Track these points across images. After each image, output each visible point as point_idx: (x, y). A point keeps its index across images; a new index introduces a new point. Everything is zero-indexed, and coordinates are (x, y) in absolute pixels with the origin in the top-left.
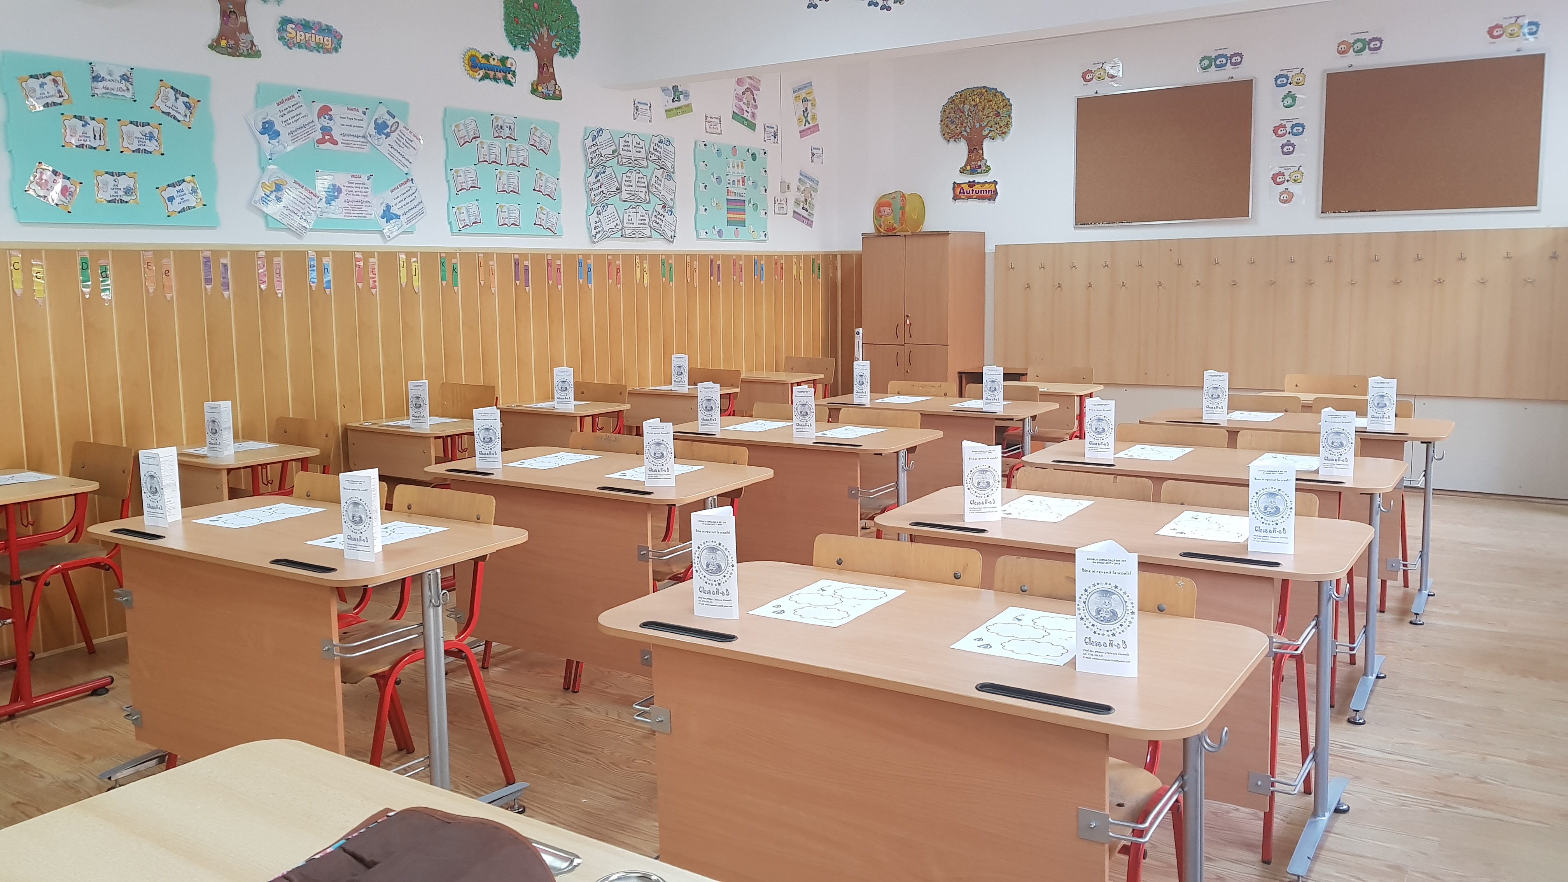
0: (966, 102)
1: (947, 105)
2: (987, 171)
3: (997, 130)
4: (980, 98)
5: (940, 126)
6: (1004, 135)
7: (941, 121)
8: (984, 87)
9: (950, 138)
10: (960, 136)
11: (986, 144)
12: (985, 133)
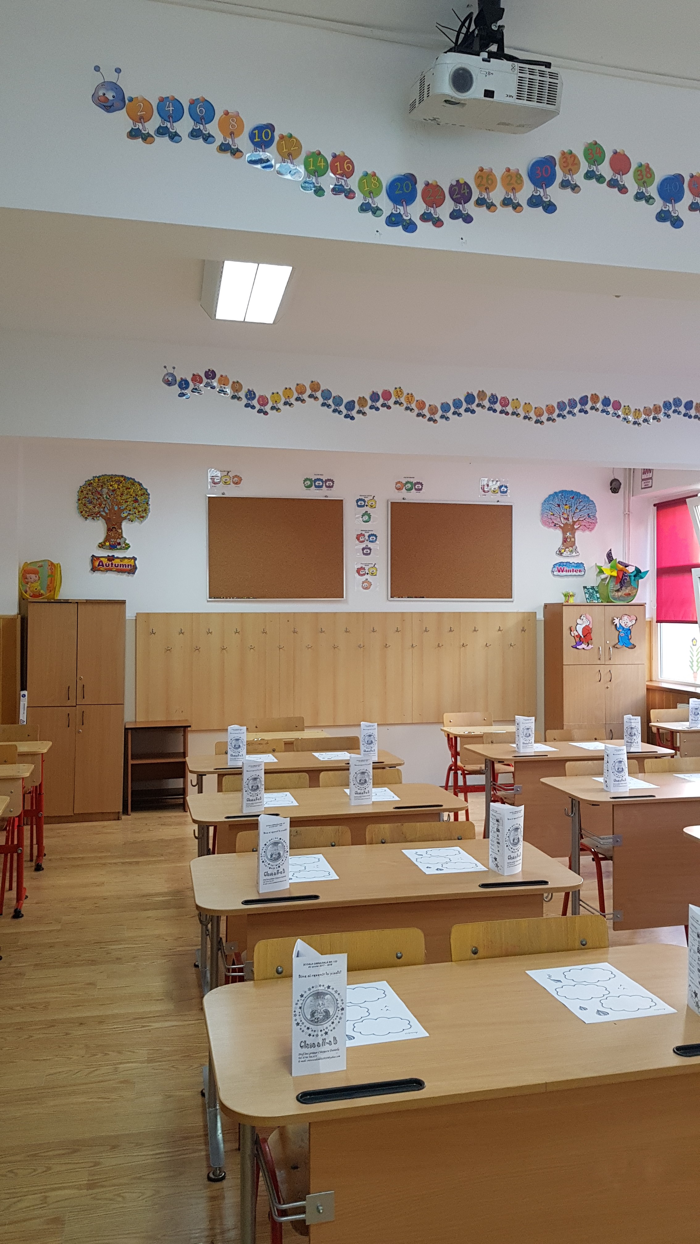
0: (104, 486)
1: (85, 486)
2: (127, 549)
3: (135, 513)
4: (119, 485)
5: (77, 505)
6: (142, 519)
7: (79, 500)
8: (122, 476)
9: (88, 516)
10: (98, 515)
11: (125, 525)
12: (124, 515)
